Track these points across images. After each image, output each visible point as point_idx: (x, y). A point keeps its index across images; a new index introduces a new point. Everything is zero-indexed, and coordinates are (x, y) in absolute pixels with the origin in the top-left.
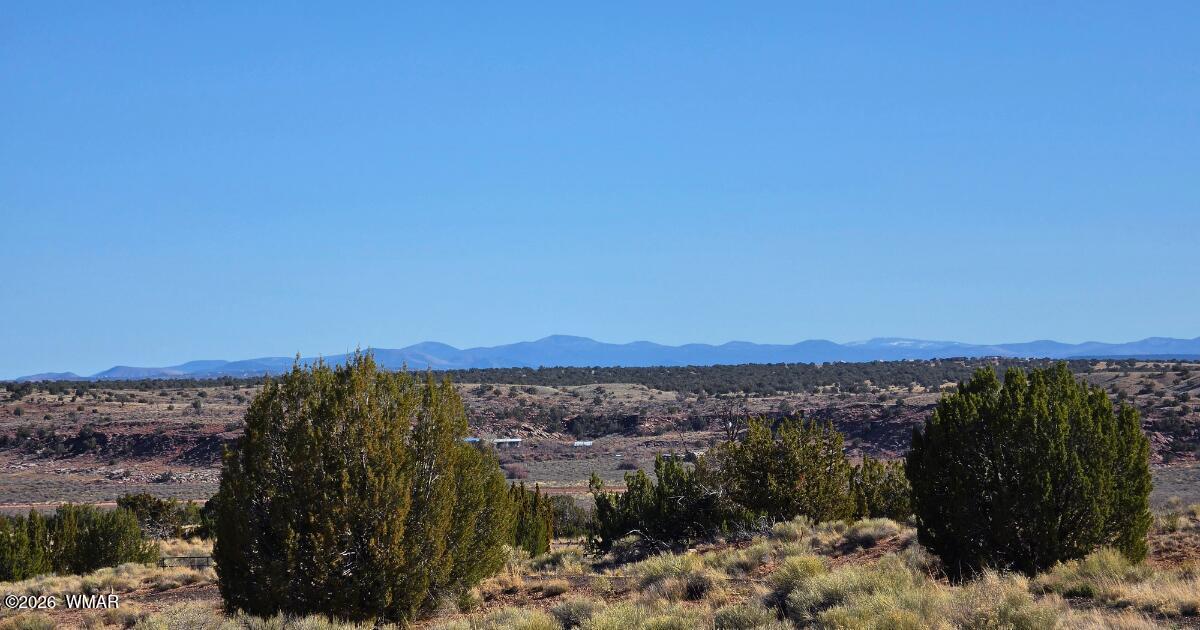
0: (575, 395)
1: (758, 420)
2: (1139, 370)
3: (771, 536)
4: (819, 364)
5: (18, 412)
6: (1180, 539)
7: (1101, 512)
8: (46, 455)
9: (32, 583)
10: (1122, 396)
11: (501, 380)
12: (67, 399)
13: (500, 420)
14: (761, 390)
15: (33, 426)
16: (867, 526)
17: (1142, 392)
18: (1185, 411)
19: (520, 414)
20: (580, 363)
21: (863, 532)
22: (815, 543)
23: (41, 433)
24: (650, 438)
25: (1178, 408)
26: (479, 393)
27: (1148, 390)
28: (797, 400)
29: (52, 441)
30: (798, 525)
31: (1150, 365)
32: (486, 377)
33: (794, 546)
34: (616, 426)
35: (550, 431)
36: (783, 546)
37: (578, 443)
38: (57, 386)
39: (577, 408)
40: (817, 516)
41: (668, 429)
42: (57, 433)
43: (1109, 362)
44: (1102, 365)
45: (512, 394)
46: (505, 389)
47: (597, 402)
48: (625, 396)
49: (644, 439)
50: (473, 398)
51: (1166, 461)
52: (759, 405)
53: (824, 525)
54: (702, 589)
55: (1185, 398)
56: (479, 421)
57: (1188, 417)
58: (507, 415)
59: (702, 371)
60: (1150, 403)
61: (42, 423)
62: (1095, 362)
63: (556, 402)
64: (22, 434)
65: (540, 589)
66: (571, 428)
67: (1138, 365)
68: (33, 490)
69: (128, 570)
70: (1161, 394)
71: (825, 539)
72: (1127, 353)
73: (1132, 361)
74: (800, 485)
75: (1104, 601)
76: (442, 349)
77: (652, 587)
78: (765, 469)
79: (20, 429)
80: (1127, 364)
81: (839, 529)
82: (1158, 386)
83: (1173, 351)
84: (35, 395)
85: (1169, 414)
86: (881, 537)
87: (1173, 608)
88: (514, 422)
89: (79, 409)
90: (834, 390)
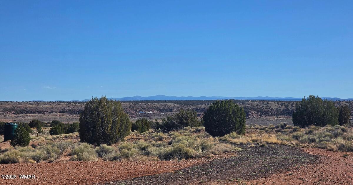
0: (162, 105)
1: (192, 110)
2: (256, 102)
3: (184, 130)
4: (203, 100)
5: (69, 107)
6: (251, 130)
7: (237, 126)
8: (73, 114)
9: (58, 136)
10: (253, 106)
11: (149, 102)
12: (77, 104)
13: (149, 109)
14: (193, 105)
15: (71, 109)
16: (199, 128)
17: (256, 106)
18: (263, 109)
19: (152, 108)
20: (162, 100)
21: (199, 129)
22: (190, 131)
23: (72, 110)
24: (174, 112)
25: (262, 108)
26: (145, 104)
27: (258, 105)
28: (199, 106)
29: (74, 111)
30: (188, 128)
31: (258, 101)
32: (147, 102)
33: (187, 131)
34: (169, 110)
35: (157, 111)
36: (185, 131)
37: (162, 113)
38: (75, 102)
39: (162, 107)
40: (192, 126)
41: (177, 111)
42: (75, 110)
43: (252, 100)
44: (250, 101)
45: (151, 105)
46: (150, 104)
47: (165, 106)
48: (170, 105)
49: (173, 113)
50: (144, 105)
51: (260, 117)
52: (193, 107)
53: (193, 128)
54: (162, 139)
55: (263, 107)
56: (145, 109)
57: (264, 110)
58: (150, 108)
59: (184, 101)
60: (258, 107)
61: (72, 108)
62: (249, 100)
63: (158, 106)
64: (69, 110)
65: (138, 138)
66: (161, 111)
67: (256, 101)
68: (71, 120)
69: (75, 133)
70: (260, 106)
71: (192, 130)
72: (255, 99)
73: (255, 100)
74: (189, 121)
75: (228, 142)
76: (140, 97)
77: (153, 139)
78: (183, 117)
79: (69, 109)
80: (254, 101)
81: (195, 128)
82: (259, 104)
83: (262, 99)
84: (72, 104)
85: (261, 109)
86: (202, 130)
87: (239, 143)
88: (151, 109)
89: (79, 106)
90: (206, 105)
